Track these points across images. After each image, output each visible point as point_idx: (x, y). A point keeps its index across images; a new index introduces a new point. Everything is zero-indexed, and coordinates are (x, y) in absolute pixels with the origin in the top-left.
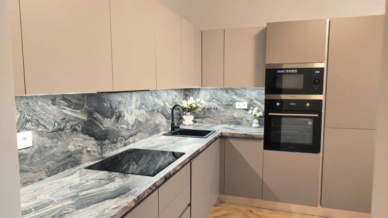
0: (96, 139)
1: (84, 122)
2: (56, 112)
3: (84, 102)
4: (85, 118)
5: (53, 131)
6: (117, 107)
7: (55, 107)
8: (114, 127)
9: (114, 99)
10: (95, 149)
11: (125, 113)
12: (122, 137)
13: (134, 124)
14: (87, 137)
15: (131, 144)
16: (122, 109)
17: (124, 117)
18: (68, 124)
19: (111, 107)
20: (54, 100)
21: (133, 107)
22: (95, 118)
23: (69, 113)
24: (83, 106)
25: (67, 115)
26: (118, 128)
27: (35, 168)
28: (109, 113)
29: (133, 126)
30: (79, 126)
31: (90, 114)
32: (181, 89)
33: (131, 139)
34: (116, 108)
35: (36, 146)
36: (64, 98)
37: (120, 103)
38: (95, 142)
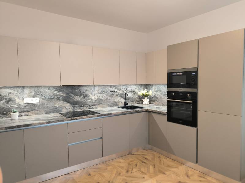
0: (71, 104)
1: (64, 97)
2: (50, 92)
3: (64, 89)
4: (64, 95)
5: (48, 99)
6: (85, 92)
7: (49, 91)
8: (82, 100)
9: (82, 88)
10: (70, 108)
11: (90, 95)
12: (87, 105)
13: (97, 100)
14: (65, 102)
15: (94, 109)
16: (87, 93)
17: (89, 96)
18: (55, 97)
19: (80, 92)
20: (49, 88)
21: (96, 92)
22: (70, 96)
23: (56, 93)
24: (64, 91)
25: (55, 94)
26: (85, 101)
27: (40, 110)
28: (79, 94)
29: (95, 101)
30: (61, 98)
31: (68, 94)
32: (141, 85)
33: (94, 107)
34: (83, 92)
35: (41, 103)
36: (54, 87)
37: (86, 90)
38: (70, 105)
